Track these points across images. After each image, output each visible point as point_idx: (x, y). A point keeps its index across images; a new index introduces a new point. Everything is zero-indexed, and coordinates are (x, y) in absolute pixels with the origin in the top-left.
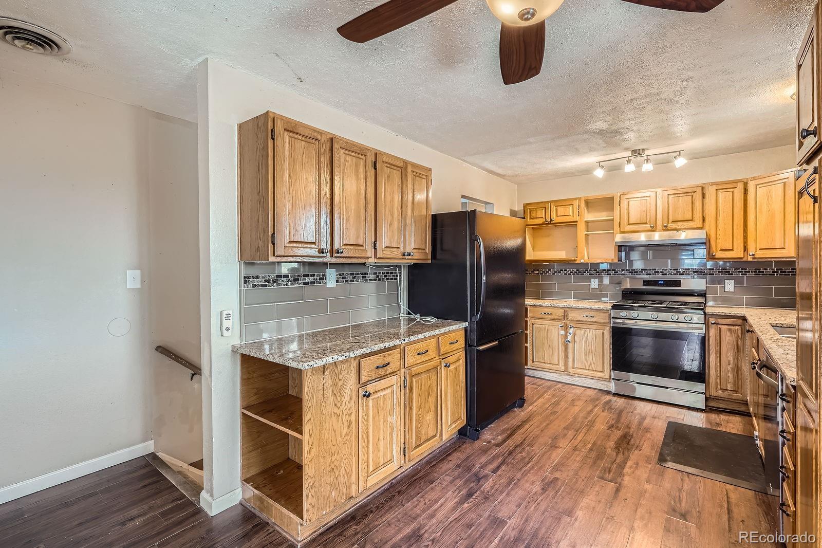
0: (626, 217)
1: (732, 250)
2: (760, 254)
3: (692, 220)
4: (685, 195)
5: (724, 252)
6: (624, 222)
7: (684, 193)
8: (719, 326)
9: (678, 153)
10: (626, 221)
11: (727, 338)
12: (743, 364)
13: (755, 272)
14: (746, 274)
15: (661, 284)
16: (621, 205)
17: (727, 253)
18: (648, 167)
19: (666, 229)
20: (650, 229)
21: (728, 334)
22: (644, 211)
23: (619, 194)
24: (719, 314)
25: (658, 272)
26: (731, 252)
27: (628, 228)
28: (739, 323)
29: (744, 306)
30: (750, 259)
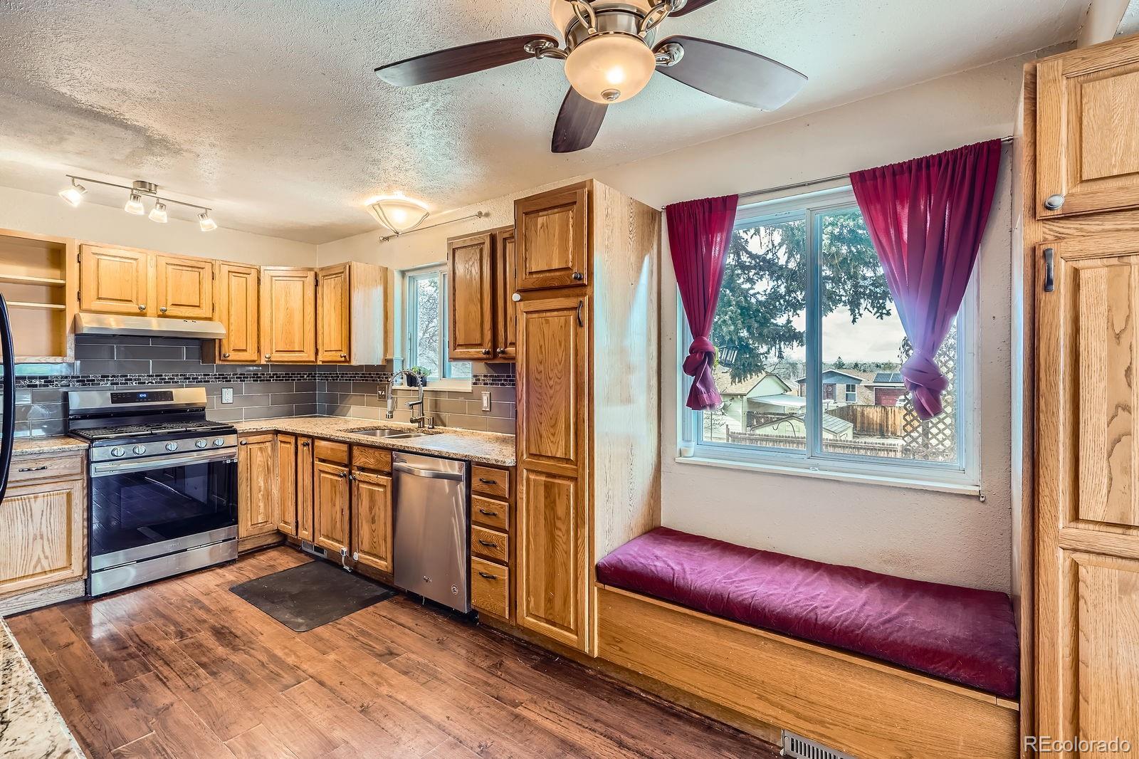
0: (93, 286)
1: (245, 350)
2: (277, 357)
3: (199, 306)
4: (190, 269)
5: (237, 353)
6: (89, 294)
7: (188, 266)
8: (249, 446)
9: (204, 211)
10: (93, 293)
11: (258, 459)
12: (273, 486)
13: (253, 377)
14: (244, 381)
15: (143, 398)
16: (83, 262)
17: (241, 353)
18: (159, 215)
19: (163, 315)
20: (138, 311)
21: (259, 453)
22: (128, 281)
23: (77, 243)
24: (250, 431)
25: (131, 380)
26: (245, 353)
27: (98, 305)
28: (271, 439)
29: (243, 420)
30: (263, 362)
